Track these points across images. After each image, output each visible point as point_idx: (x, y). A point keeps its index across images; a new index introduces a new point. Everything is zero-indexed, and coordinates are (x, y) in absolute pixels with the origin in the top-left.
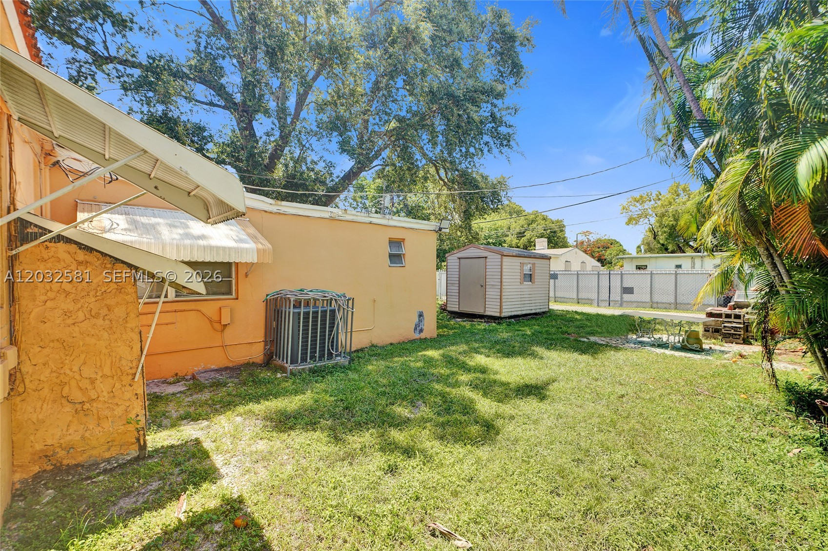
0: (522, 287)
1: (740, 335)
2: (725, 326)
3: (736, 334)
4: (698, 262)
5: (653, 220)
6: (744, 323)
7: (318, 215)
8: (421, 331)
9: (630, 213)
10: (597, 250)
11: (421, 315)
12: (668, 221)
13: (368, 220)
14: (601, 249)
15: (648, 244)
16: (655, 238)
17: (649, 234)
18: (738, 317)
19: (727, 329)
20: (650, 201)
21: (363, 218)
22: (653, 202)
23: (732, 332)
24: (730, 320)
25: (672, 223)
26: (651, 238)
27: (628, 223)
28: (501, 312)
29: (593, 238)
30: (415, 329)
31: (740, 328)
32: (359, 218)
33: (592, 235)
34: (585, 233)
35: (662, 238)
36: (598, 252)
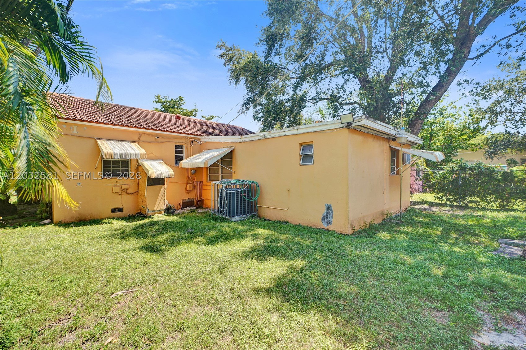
7: (258, 139)
8: (329, 223)
11: (329, 208)
13: (283, 134)
21: (280, 133)
30: (323, 219)
32: (278, 134)
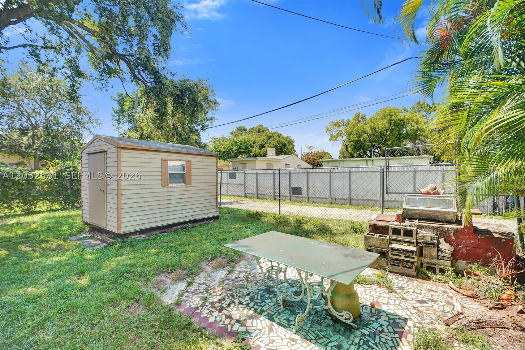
0: (165, 189)
1: (412, 263)
2: (392, 249)
3: (407, 262)
4: (370, 163)
5: (345, 138)
6: (417, 243)
9: (331, 133)
10: (316, 158)
12: (354, 137)
14: (319, 158)
15: (343, 154)
16: (346, 150)
17: (343, 147)
18: (408, 233)
19: (396, 253)
20: (343, 125)
22: (345, 126)
23: (403, 257)
24: (398, 237)
25: (356, 139)
26: (344, 150)
27: (330, 140)
28: (119, 227)
29: (314, 151)
31: (412, 252)
33: (314, 149)
34: (310, 148)
35: (350, 150)
36: (317, 160)
